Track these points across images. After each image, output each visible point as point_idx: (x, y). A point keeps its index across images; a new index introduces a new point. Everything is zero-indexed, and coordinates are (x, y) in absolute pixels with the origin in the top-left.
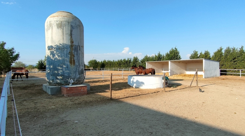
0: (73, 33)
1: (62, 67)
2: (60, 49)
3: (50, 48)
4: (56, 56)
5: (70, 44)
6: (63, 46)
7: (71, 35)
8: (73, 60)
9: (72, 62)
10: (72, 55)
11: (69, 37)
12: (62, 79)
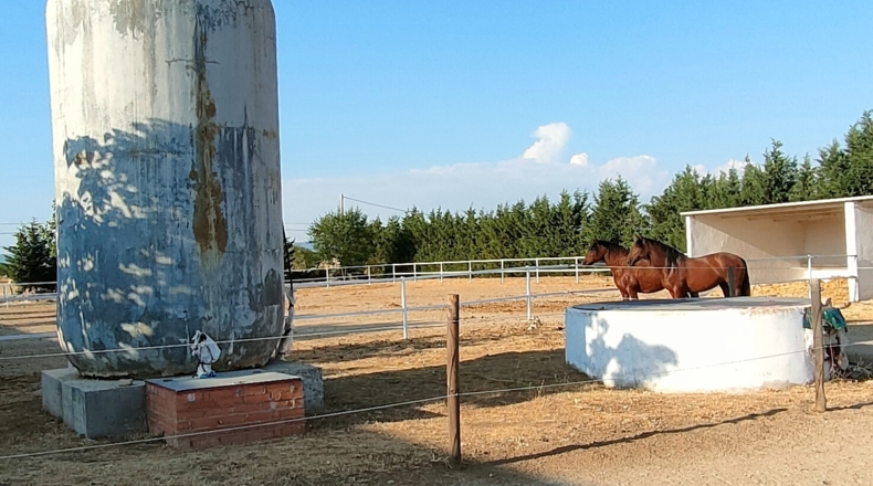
0: (208, 54)
1: (147, 262)
2: (134, 152)
3: (78, 151)
4: (116, 200)
5: (193, 121)
6: (156, 139)
7: (200, 64)
8: (212, 217)
9: (210, 230)
10: (207, 191)
11: (190, 81)
12: (151, 340)
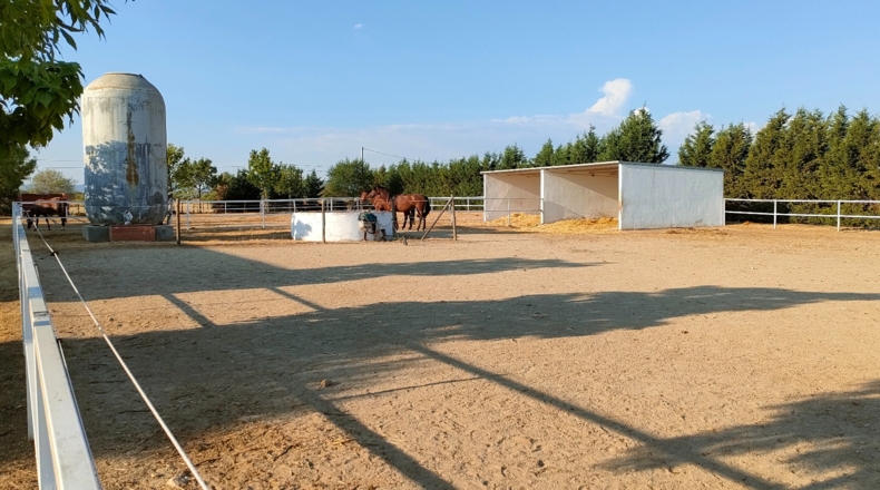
0: (132, 120)
1: (110, 187)
2: (106, 152)
3: (90, 150)
4: (101, 167)
5: (126, 142)
6: (113, 146)
7: (129, 123)
8: (133, 173)
9: (132, 177)
10: (132, 165)
11: (126, 129)
12: (112, 212)
